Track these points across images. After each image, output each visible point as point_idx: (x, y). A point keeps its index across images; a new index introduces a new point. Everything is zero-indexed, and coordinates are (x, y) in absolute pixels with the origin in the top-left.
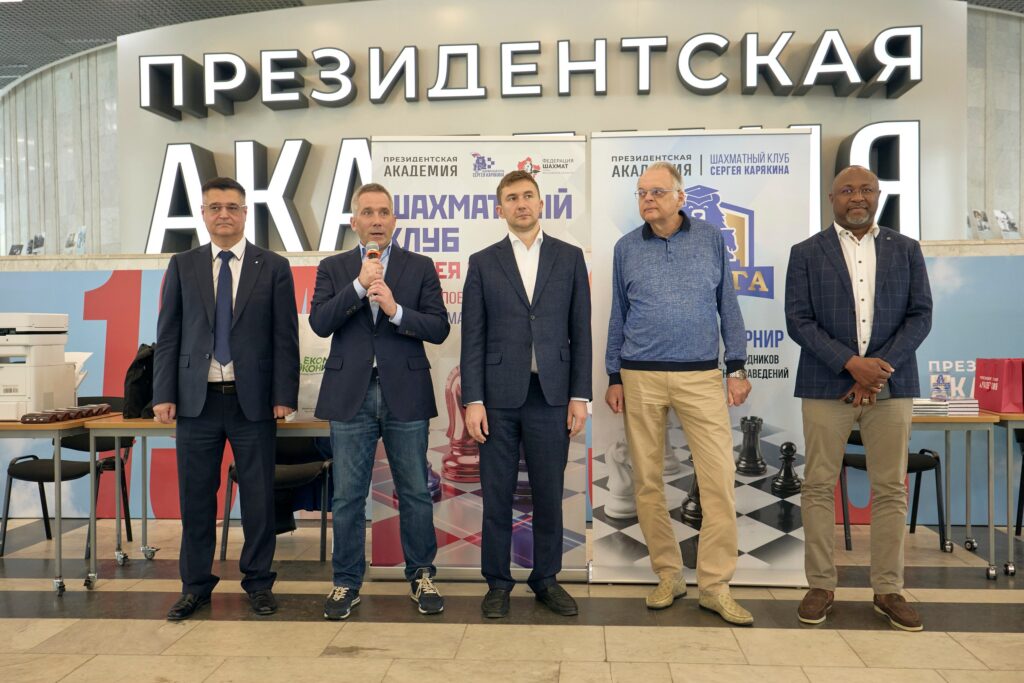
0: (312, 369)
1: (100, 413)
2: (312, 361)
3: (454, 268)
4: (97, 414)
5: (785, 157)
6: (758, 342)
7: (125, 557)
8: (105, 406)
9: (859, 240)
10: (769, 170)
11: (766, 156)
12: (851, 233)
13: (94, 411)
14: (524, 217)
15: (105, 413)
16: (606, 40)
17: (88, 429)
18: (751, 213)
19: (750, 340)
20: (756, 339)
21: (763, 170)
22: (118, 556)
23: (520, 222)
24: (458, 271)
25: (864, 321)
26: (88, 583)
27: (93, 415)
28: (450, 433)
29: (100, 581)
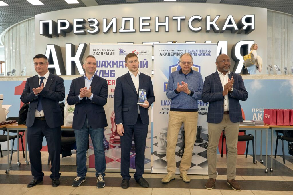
0: (72, 111)
1: (12, 123)
2: (72, 109)
3: (113, 82)
4: (11, 123)
5: (209, 51)
6: (201, 104)
7: (20, 164)
8: (14, 120)
9: (225, 75)
10: (205, 54)
11: (204, 51)
12: (222, 74)
13: (11, 122)
14: (135, 68)
15: (14, 122)
16: (168, 17)
17: (7, 128)
18: (199, 67)
19: (199, 103)
20: (200, 103)
21: (203, 54)
22: (18, 163)
23: (133, 69)
24: (114, 83)
25: (226, 99)
26: (7, 172)
27: (10, 123)
28: (112, 130)
29: (11, 171)
